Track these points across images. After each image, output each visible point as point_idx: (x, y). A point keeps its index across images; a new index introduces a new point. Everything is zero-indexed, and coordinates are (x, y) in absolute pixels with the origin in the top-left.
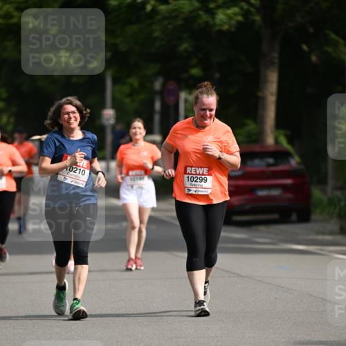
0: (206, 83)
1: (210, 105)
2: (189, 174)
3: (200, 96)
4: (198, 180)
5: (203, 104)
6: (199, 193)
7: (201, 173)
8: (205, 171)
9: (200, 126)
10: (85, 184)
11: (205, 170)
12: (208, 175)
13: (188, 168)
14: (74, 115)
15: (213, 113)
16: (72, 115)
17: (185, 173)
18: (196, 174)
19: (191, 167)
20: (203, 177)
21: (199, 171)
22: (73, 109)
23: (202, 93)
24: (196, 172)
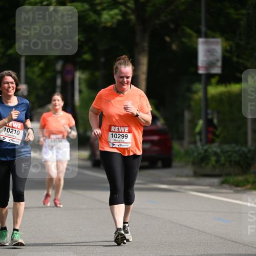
0: (124, 56)
1: (127, 73)
2: (113, 132)
3: (119, 67)
4: (121, 137)
5: (121, 72)
6: (122, 147)
7: (123, 131)
9: (120, 91)
10: (20, 142)
11: (126, 129)
12: (128, 133)
13: (112, 127)
14: (12, 85)
15: (130, 80)
16: (10, 85)
17: (110, 131)
18: (119, 132)
19: (115, 126)
20: (125, 134)
21: (121, 129)
23: (120, 64)
24: (119, 130)
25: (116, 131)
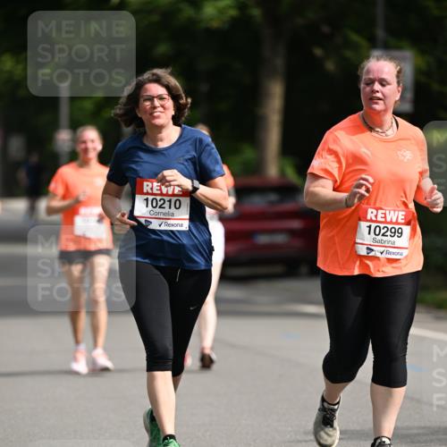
2: (371, 221)
4: (389, 233)
7: (394, 220)
8: (401, 217)
12: (408, 223)
13: (370, 210)
14: (162, 102)
16: (157, 103)
17: (364, 218)
18: (386, 222)
20: (397, 227)
21: (391, 216)
22: (162, 91)
24: (385, 217)
25: (379, 219)
